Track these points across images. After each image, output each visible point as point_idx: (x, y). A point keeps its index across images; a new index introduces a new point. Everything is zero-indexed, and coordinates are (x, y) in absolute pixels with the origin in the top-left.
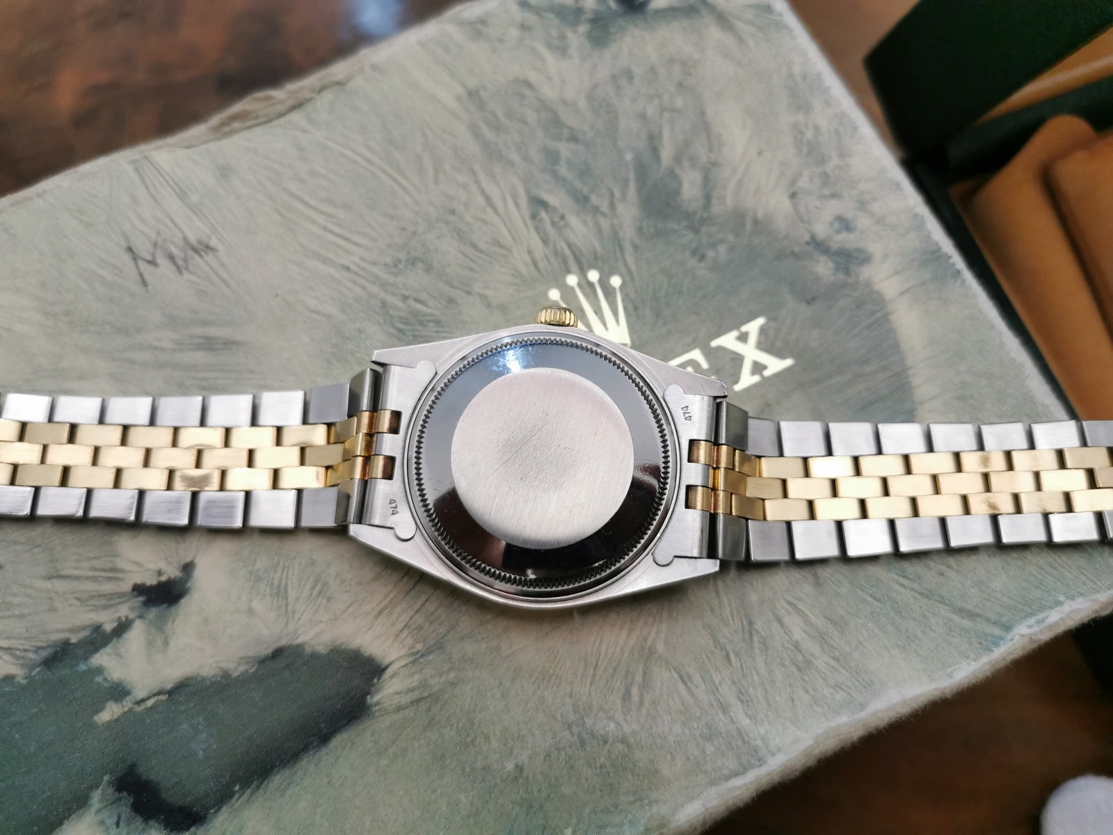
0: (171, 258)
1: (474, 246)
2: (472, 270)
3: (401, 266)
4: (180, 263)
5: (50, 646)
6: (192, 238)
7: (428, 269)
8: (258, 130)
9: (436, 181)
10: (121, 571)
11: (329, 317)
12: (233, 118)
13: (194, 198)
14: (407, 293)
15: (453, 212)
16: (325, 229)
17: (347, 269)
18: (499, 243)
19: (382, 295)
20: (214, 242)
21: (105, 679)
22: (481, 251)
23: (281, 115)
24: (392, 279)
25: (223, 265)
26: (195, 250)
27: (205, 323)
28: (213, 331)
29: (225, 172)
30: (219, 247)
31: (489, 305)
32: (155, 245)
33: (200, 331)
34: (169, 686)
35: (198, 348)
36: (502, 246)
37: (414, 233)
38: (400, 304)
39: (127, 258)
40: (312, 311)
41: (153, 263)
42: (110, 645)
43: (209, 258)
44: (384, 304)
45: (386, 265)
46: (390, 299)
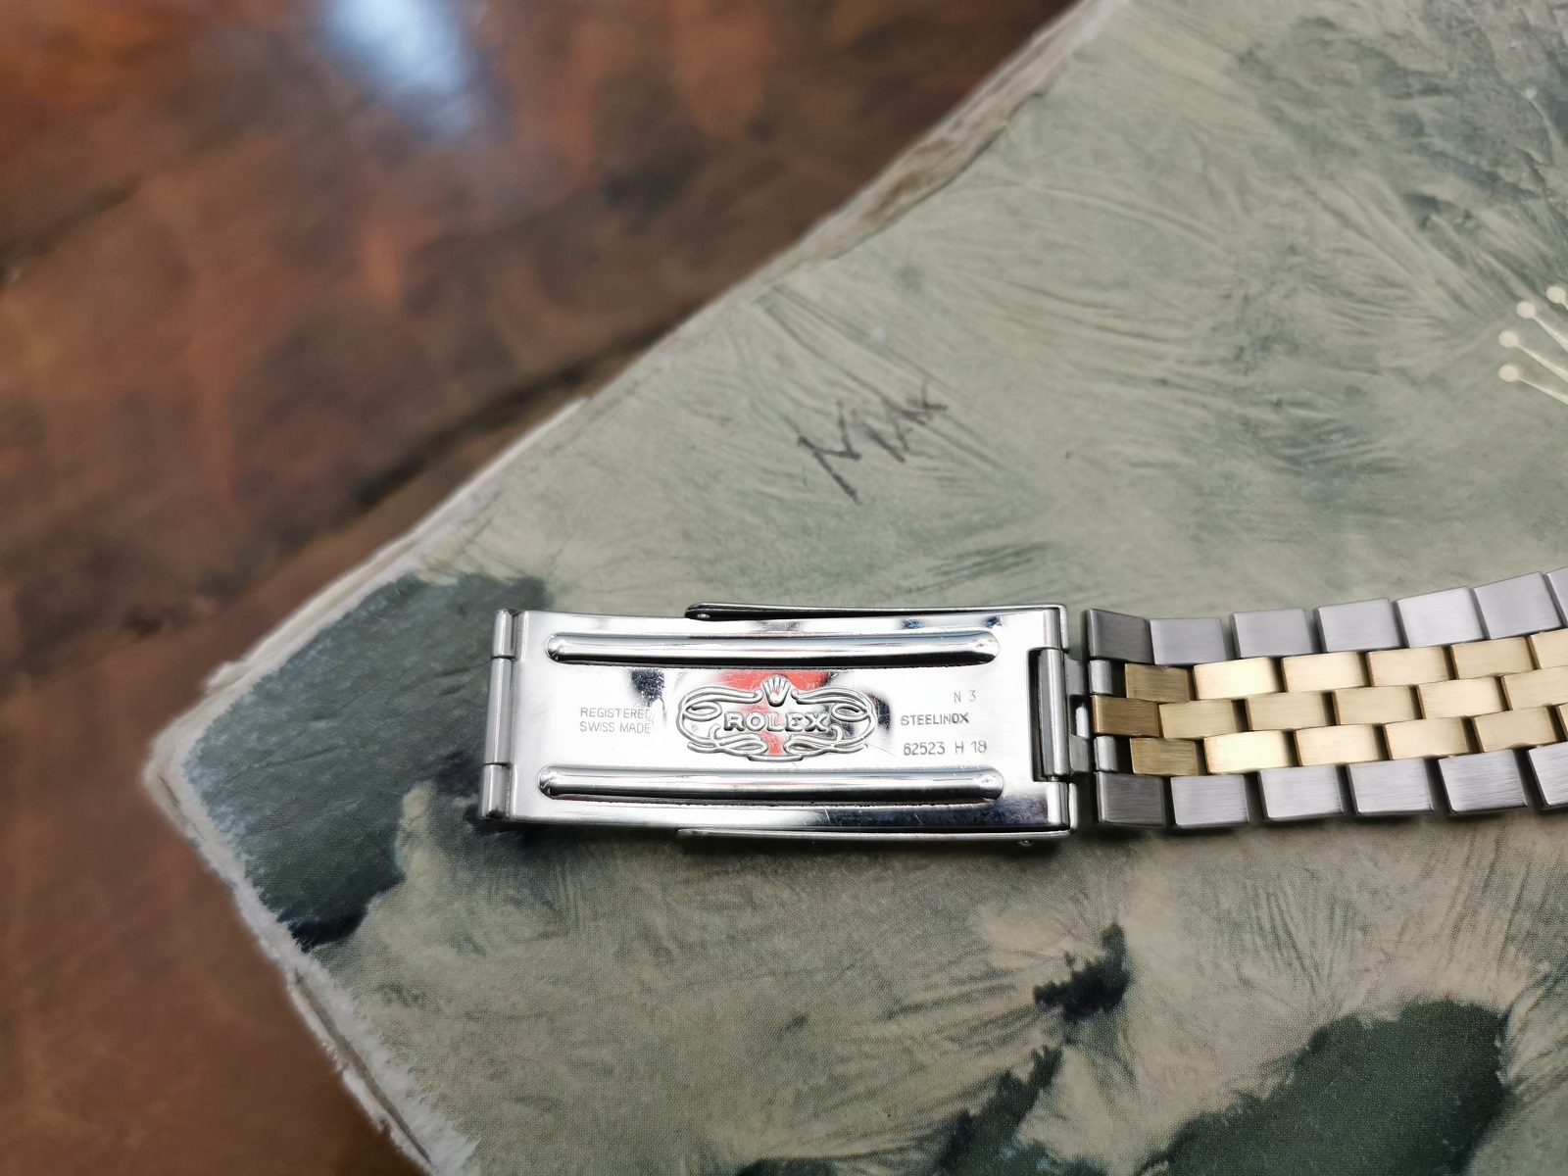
0: (876, 437)
1: (1349, 295)
2: (1362, 333)
3: (1247, 357)
4: (895, 443)
5: (937, 1132)
6: (899, 399)
7: (1294, 349)
8: (936, 200)
9: (1247, 210)
10: (1004, 973)
11: (1168, 466)
12: (897, 191)
13: (877, 333)
14: (1274, 397)
15: (1293, 250)
16: (1102, 328)
17: (1164, 382)
18: (1384, 280)
19: (1237, 410)
20: (934, 396)
21: (1053, 1163)
22: (1365, 301)
23: (964, 168)
24: (1241, 380)
25: (960, 426)
26: (909, 415)
27: (972, 530)
28: (990, 539)
29: (910, 278)
30: (944, 400)
31: (1414, 382)
32: (842, 424)
33: (971, 543)
34: (1164, 1146)
35: (978, 572)
36: (1393, 285)
37: (1246, 299)
38: (1270, 416)
39: (806, 457)
40: (1135, 465)
41: (850, 454)
42: (1037, 1103)
43: (937, 421)
44: (1246, 424)
45: (1223, 361)
46: (1253, 413)
